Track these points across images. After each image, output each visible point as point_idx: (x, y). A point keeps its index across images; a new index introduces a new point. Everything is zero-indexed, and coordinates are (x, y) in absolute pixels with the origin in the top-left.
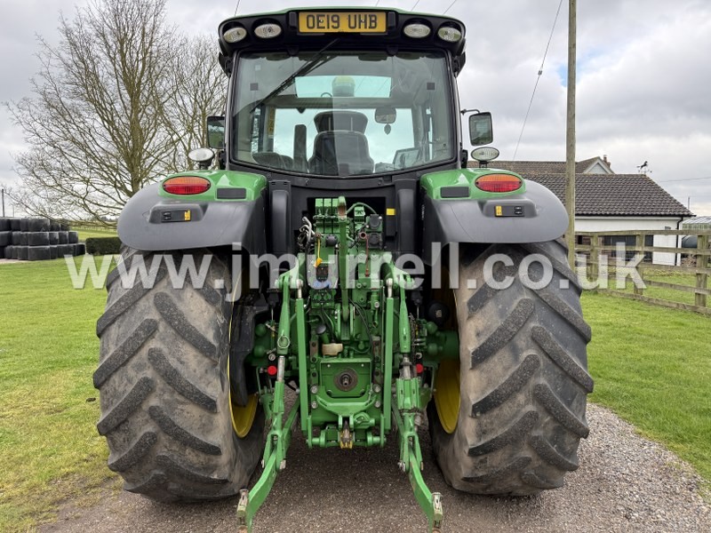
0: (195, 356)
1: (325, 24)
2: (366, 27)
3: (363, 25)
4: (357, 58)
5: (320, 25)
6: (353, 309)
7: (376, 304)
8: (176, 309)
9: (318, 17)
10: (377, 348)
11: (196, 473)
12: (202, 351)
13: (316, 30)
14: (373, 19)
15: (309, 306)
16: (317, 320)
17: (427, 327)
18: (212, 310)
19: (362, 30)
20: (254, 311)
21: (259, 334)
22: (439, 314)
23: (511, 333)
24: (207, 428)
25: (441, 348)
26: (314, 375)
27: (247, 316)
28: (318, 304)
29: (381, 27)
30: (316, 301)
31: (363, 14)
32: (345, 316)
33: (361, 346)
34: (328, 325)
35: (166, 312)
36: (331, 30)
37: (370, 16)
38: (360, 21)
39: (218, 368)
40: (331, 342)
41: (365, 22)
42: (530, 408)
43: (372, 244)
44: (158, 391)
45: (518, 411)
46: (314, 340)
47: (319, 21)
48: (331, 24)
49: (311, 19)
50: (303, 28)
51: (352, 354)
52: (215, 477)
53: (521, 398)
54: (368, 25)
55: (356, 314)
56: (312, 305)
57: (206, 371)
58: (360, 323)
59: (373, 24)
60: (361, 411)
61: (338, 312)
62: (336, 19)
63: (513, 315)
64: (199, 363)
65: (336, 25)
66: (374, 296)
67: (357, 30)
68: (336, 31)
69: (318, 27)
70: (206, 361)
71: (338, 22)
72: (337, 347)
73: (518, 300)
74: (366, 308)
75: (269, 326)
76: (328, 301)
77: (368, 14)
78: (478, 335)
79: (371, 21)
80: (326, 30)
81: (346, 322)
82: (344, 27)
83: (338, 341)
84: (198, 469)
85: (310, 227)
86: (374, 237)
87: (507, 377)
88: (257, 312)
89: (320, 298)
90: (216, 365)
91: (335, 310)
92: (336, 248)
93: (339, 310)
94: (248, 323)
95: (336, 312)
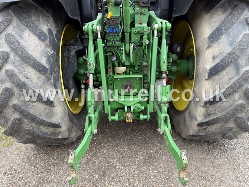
0: (36, 74)
6: (132, 46)
7: (147, 42)
8: (19, 44)
10: (146, 69)
11: (49, 136)
12: (39, 71)
15: (106, 45)
16: (111, 53)
17: (172, 57)
18: (43, 45)
20: (75, 49)
21: (80, 62)
22: (178, 49)
23: (237, 56)
24: (50, 114)
25: (179, 68)
26: (111, 84)
27: (71, 52)
28: (111, 43)
30: (110, 41)
32: (127, 50)
33: (136, 68)
34: (117, 57)
35: (13, 46)
39: (52, 81)
40: (119, 66)
42: (241, 102)
43: (143, 3)
44: (16, 95)
45: (233, 104)
46: (110, 65)
51: (131, 73)
52: (60, 137)
53: (236, 96)
55: (134, 49)
56: (108, 43)
57: (44, 83)
58: (136, 55)
60: (137, 103)
61: (123, 48)
63: (239, 44)
64: (39, 78)
66: (145, 37)
70: (43, 77)
72: (123, 69)
73: (243, 34)
74: (139, 46)
75: (85, 58)
76: (117, 41)
78: (214, 58)
81: (128, 55)
83: (123, 66)
84: (50, 135)
87: (230, 84)
88: (77, 49)
89: (112, 39)
90: (50, 79)
91: (121, 47)
92: (121, 8)
93: (124, 47)
94: (72, 56)
95: (122, 48)
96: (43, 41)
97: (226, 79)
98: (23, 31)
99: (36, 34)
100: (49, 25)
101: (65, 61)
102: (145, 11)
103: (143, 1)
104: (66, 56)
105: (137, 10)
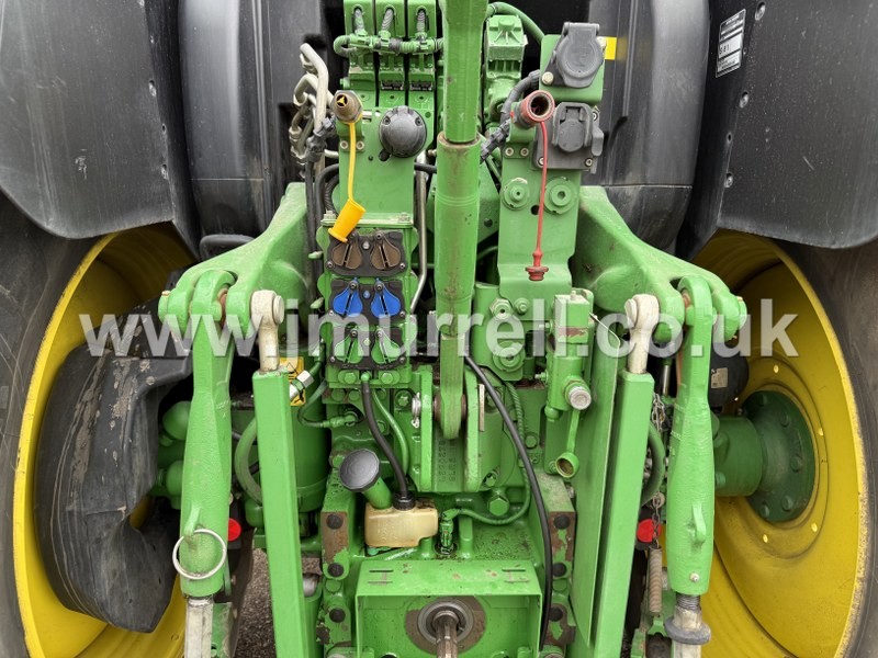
6: (476, 399)
7: (580, 396)
10: (562, 534)
15: (319, 378)
16: (350, 418)
20: (141, 377)
26: (337, 616)
27: (115, 396)
28: (350, 378)
30: (342, 365)
32: (451, 423)
33: (498, 506)
34: (385, 445)
40: (396, 506)
43: (559, 151)
46: (336, 504)
51: (467, 537)
56: (331, 373)
58: (498, 435)
61: (423, 403)
66: (568, 358)
72: (419, 522)
76: (389, 366)
83: (420, 499)
85: (320, 81)
86: (572, 119)
88: (150, 380)
91: (412, 394)
92: (418, 168)
93: (427, 397)
94: (118, 420)
95: (416, 405)
101: (78, 445)
102: (562, 194)
103: (555, 142)
104: (86, 418)
105: (515, 189)
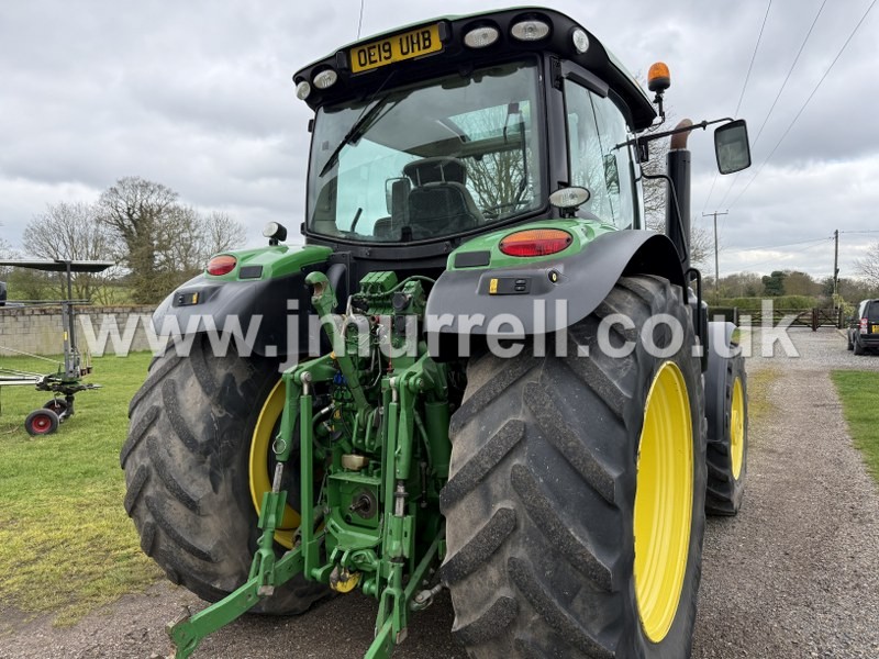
0: (182, 450)
1: (376, 57)
2: (419, 49)
3: (416, 47)
4: (440, 87)
5: (373, 59)
8: (175, 398)
9: (369, 49)
11: (194, 576)
12: (187, 445)
13: (368, 66)
14: (426, 36)
18: (206, 402)
19: (417, 53)
24: (196, 529)
28: (340, 404)
29: (436, 45)
31: (414, 34)
35: (168, 399)
36: (385, 62)
37: (423, 33)
38: (413, 43)
39: (207, 466)
40: (352, 453)
41: (418, 42)
42: (506, 592)
44: (153, 482)
45: (492, 594)
47: (370, 55)
48: (383, 54)
49: (362, 55)
50: (356, 68)
52: (218, 586)
53: (493, 573)
54: (422, 45)
57: (190, 468)
59: (427, 43)
60: (367, 548)
62: (387, 47)
64: (184, 457)
65: (387, 54)
67: (410, 55)
68: (389, 62)
69: (371, 62)
70: (191, 456)
71: (390, 50)
72: (357, 460)
77: (420, 31)
79: (425, 40)
80: (379, 64)
82: (397, 56)
83: (358, 453)
84: (197, 573)
90: (204, 462)
96: (208, 394)
97: (466, 521)
98: (189, 377)
99: (200, 382)
100: (231, 367)
